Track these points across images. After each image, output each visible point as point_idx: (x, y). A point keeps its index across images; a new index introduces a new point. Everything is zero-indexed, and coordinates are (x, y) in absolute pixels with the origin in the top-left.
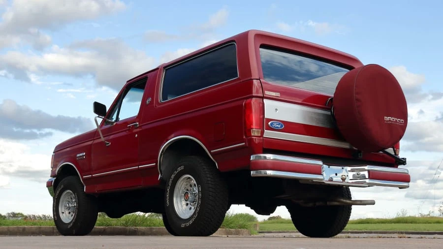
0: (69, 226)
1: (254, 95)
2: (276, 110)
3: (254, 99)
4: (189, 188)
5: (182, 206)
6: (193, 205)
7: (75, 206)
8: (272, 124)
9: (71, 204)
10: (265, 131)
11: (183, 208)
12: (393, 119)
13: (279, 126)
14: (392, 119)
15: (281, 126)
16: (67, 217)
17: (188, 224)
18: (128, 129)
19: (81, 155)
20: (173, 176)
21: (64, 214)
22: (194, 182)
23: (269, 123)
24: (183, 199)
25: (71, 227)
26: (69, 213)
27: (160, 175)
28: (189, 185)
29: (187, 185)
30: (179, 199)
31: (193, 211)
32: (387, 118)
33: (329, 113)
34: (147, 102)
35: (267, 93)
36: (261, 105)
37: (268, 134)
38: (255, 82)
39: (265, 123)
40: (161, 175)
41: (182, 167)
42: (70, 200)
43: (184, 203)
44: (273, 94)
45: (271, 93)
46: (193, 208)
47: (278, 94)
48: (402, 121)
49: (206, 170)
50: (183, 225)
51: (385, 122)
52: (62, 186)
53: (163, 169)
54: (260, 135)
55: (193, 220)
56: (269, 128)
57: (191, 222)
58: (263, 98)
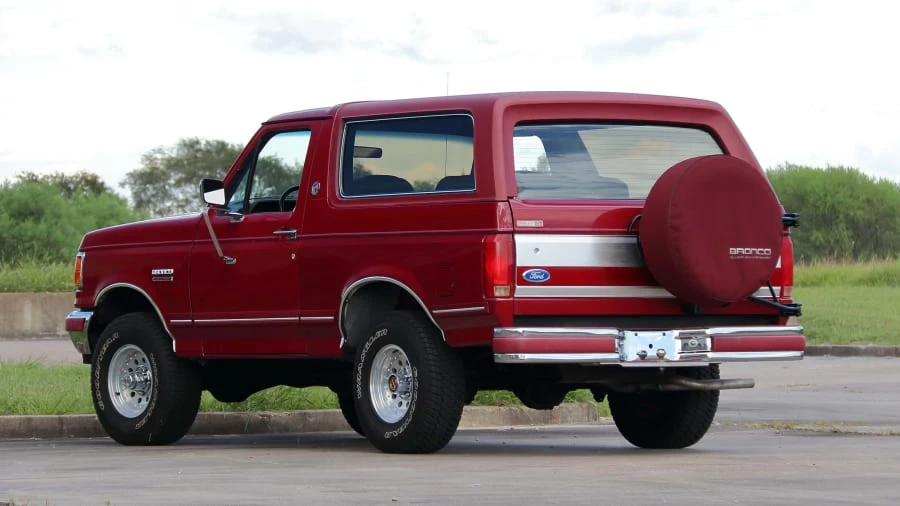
0: (138, 426)
1: (499, 229)
2: (537, 250)
3: (498, 236)
4: (397, 367)
5: (385, 399)
6: (406, 398)
7: (146, 380)
8: (528, 275)
9: (139, 374)
10: (518, 287)
11: (388, 404)
12: (747, 251)
13: (542, 277)
14: (744, 251)
15: (546, 276)
16: (128, 403)
17: (396, 433)
18: (273, 237)
19: (164, 271)
20: (368, 345)
21: (120, 397)
22: (404, 357)
23: (524, 274)
24: (386, 387)
25: (141, 429)
26: (133, 394)
27: (343, 339)
28: (396, 362)
29: (393, 360)
30: (379, 388)
31: (405, 408)
32: (735, 251)
33: (633, 240)
34: (314, 192)
35: (520, 223)
36: (511, 244)
37: (522, 292)
38: (501, 206)
39: (516, 275)
40: (345, 338)
41: (384, 332)
42: (134, 366)
43: (389, 394)
44: (532, 224)
45: (527, 222)
46: (405, 402)
47: (540, 223)
48: (767, 252)
49: (425, 340)
50: (388, 435)
51: (732, 257)
52: (116, 336)
53: (348, 327)
54: (508, 294)
55: (406, 425)
56: (523, 282)
57: (401, 430)
58: (513, 233)
